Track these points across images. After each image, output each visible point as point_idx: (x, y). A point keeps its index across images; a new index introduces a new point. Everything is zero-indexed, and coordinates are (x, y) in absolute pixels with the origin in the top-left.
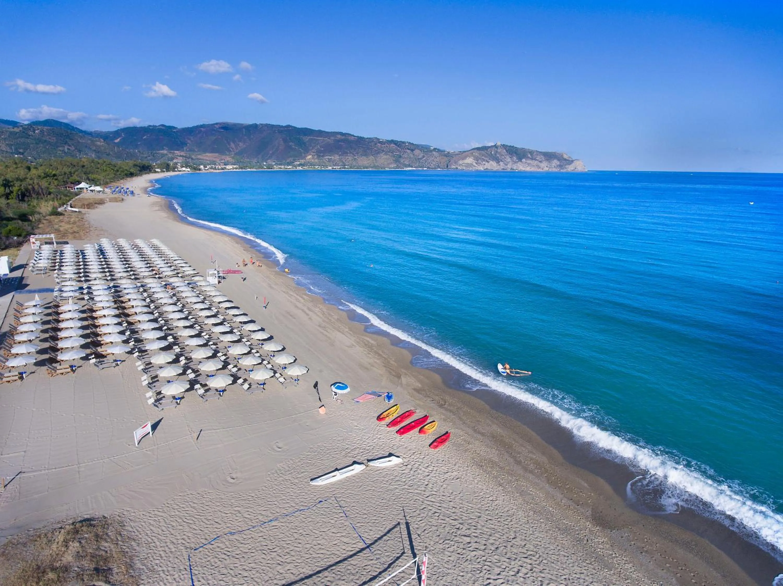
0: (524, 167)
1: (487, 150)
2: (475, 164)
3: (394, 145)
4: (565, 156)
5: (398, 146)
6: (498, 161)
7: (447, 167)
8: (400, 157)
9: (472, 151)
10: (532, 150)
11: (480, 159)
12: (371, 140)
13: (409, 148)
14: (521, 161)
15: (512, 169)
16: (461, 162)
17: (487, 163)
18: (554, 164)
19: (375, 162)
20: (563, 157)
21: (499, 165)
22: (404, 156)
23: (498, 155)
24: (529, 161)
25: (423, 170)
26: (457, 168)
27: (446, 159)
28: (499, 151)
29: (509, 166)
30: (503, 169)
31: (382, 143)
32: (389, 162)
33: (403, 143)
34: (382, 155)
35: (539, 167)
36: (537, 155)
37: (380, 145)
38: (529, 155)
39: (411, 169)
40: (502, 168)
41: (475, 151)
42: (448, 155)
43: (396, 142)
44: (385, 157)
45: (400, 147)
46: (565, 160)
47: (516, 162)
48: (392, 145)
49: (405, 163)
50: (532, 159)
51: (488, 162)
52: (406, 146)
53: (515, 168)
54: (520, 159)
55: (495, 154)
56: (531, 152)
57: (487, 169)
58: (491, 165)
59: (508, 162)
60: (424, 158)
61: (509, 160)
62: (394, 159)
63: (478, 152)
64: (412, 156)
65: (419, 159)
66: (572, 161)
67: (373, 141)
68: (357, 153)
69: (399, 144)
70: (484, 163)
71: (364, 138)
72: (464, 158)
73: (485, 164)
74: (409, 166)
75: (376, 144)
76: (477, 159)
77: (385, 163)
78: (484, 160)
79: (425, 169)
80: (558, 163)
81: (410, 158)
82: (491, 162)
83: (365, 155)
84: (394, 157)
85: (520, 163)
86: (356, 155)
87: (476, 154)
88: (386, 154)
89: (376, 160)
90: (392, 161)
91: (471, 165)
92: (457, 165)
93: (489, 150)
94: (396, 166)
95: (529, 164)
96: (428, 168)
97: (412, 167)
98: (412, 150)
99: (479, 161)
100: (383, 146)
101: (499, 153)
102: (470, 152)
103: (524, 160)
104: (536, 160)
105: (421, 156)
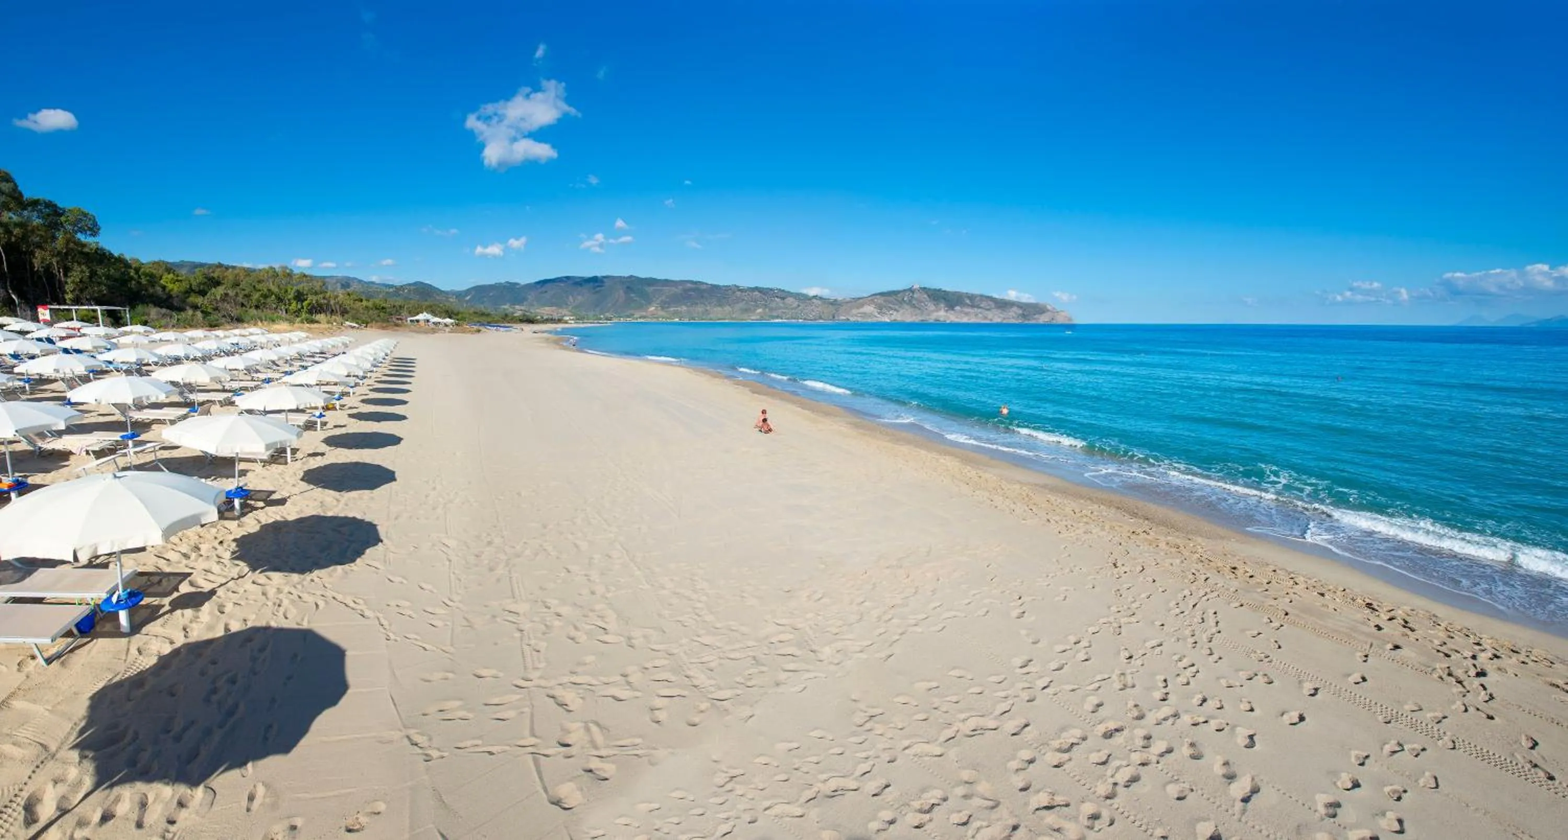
0: (958, 317)
1: (897, 295)
2: (876, 314)
3: (758, 293)
5: (764, 294)
6: (914, 309)
7: (833, 318)
9: (873, 297)
10: (973, 295)
11: (885, 307)
12: (728, 288)
13: (779, 295)
14: (953, 309)
15: (937, 319)
16: (854, 311)
17: (895, 313)
18: (1011, 315)
21: (916, 314)
22: (771, 305)
23: (914, 302)
24: (967, 310)
26: (849, 319)
27: (831, 308)
28: (915, 296)
29: (933, 315)
30: (923, 320)
31: (742, 291)
35: (985, 317)
36: (981, 301)
37: (739, 293)
38: (968, 302)
40: (921, 318)
41: (877, 297)
42: (834, 303)
43: (761, 290)
44: (745, 306)
45: (767, 296)
47: (944, 311)
48: (756, 293)
49: (773, 313)
50: (973, 306)
51: (898, 311)
52: (775, 293)
53: (942, 319)
54: (951, 307)
55: (910, 301)
56: (972, 297)
57: (895, 320)
58: (903, 314)
59: (931, 311)
60: (799, 308)
61: (933, 308)
63: (882, 298)
64: (782, 306)
65: (791, 309)
67: (731, 289)
68: (710, 304)
69: (765, 291)
70: (891, 312)
71: (719, 286)
72: (859, 307)
73: (892, 314)
74: (779, 317)
75: (734, 292)
76: (880, 308)
78: (891, 309)
80: (1020, 313)
81: (780, 308)
82: (903, 311)
83: (719, 305)
85: (950, 311)
86: (708, 305)
87: (880, 300)
88: (747, 303)
89: (733, 310)
91: (871, 315)
92: (849, 315)
93: (899, 295)
95: (967, 313)
98: (783, 298)
99: (884, 310)
100: (744, 294)
101: (916, 299)
102: (870, 299)
103: (958, 308)
104: (981, 308)
105: (795, 305)
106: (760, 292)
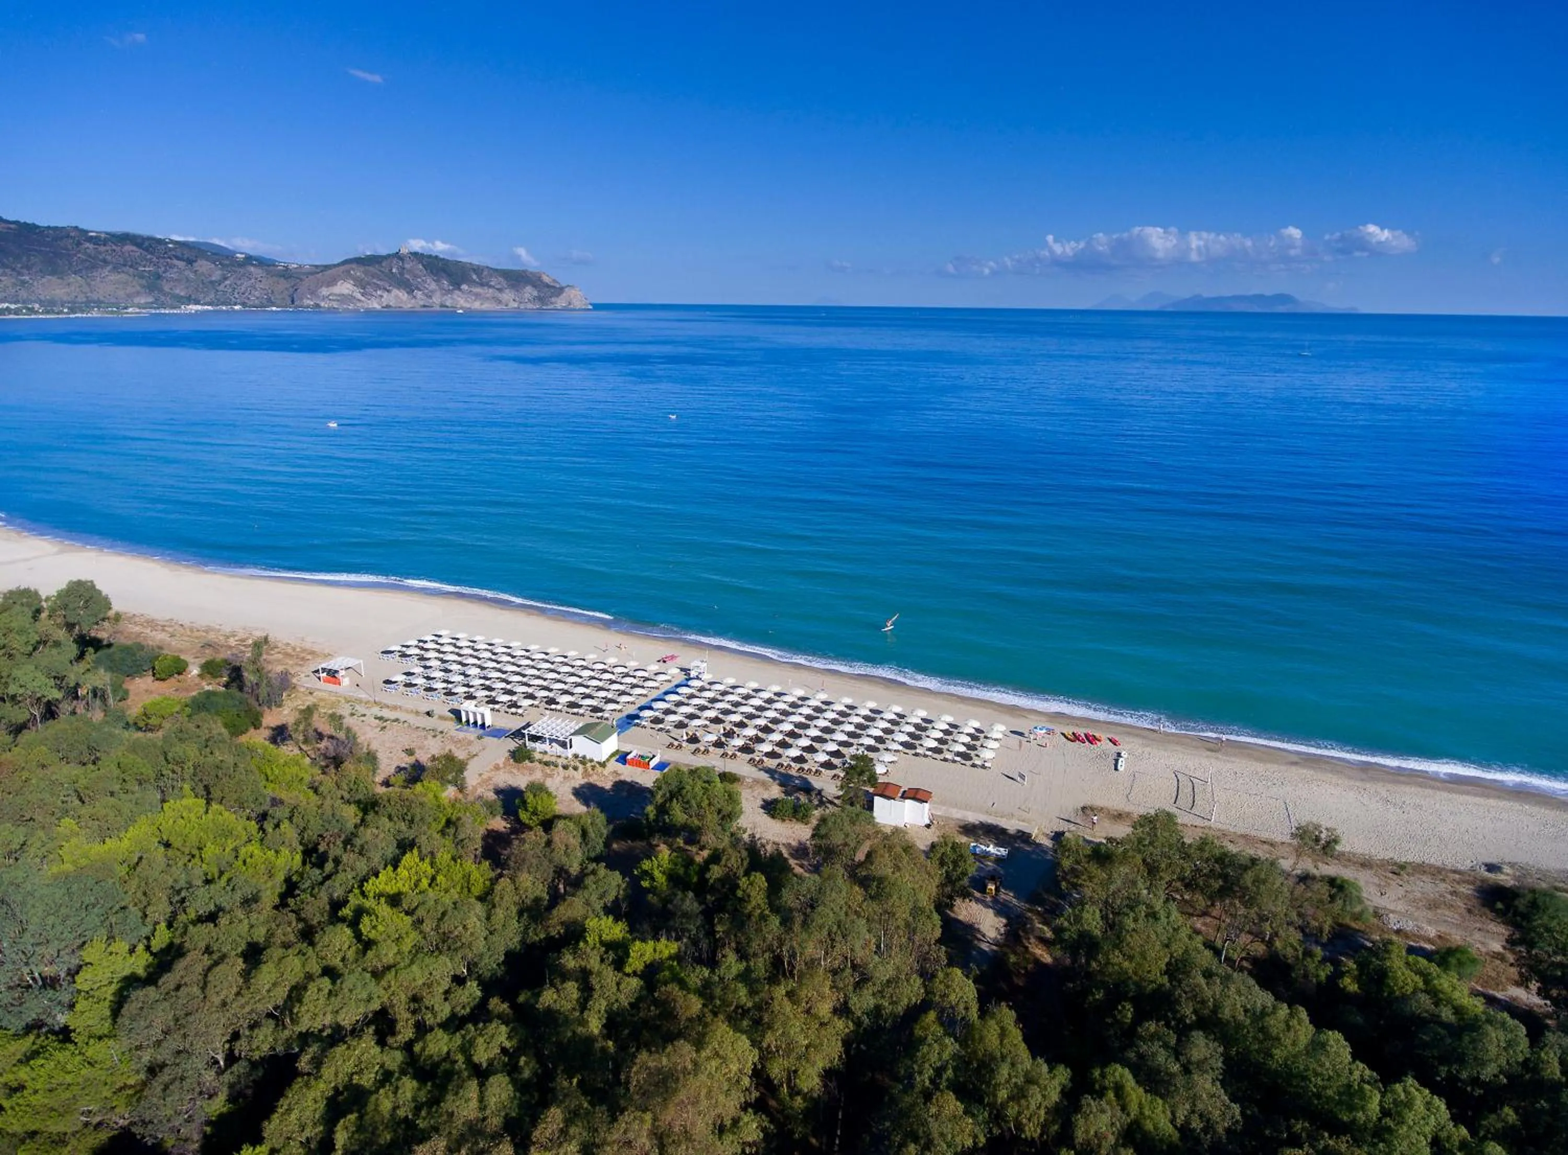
0: (466, 301)
1: (380, 263)
2: (359, 296)
3: (134, 248)
4: (546, 279)
5: (146, 250)
6: (410, 288)
7: (293, 302)
8: (159, 277)
9: (347, 267)
10: (478, 266)
11: (369, 284)
12: (60, 233)
13: (179, 254)
14: (460, 289)
15: (442, 306)
16: (324, 291)
17: (385, 295)
18: (527, 295)
19: (86, 289)
20: (541, 281)
21: (415, 297)
22: (168, 274)
23: (407, 276)
24: (478, 290)
25: (234, 311)
26: (317, 306)
27: (283, 284)
28: (407, 266)
29: (437, 299)
30: (424, 306)
31: (96, 240)
32: (130, 290)
33: (160, 242)
34: (106, 272)
35: (500, 302)
36: (491, 276)
37: (91, 246)
38: (474, 277)
39: (199, 307)
40: (422, 303)
41: (354, 266)
42: (286, 274)
43: (139, 241)
44: (114, 277)
45: (152, 253)
46: (548, 286)
47: (449, 292)
48: (129, 248)
49: (177, 291)
50: (482, 285)
51: (388, 291)
52: (170, 249)
53: (448, 304)
54: (457, 285)
55: (402, 274)
56: (478, 270)
57: (388, 306)
58: (397, 296)
59: (432, 291)
60: (227, 282)
61: (433, 286)
62: (144, 282)
63: (362, 269)
64: (192, 276)
65: (212, 282)
66: (561, 290)
67: (68, 236)
68: (28, 268)
69: (146, 244)
70: (379, 292)
71: (35, 226)
72: (332, 282)
73: (381, 296)
74: (189, 300)
75: (79, 244)
76: (360, 284)
77: (121, 293)
78: (378, 287)
79: (237, 307)
80: (535, 293)
81: (188, 280)
82: (395, 292)
83: (53, 273)
84: (142, 277)
85: (457, 292)
86: (25, 271)
87: (358, 272)
88: (115, 269)
89: (89, 285)
90: (138, 288)
91: (350, 298)
92: (318, 297)
93: (384, 264)
94: (150, 300)
95: (477, 295)
96: (244, 304)
97: (197, 302)
98: (190, 262)
99: (369, 289)
100: (102, 248)
101: (409, 271)
102: (342, 268)
103: (464, 287)
104: (490, 287)
105: (217, 275)
106: (139, 245)
